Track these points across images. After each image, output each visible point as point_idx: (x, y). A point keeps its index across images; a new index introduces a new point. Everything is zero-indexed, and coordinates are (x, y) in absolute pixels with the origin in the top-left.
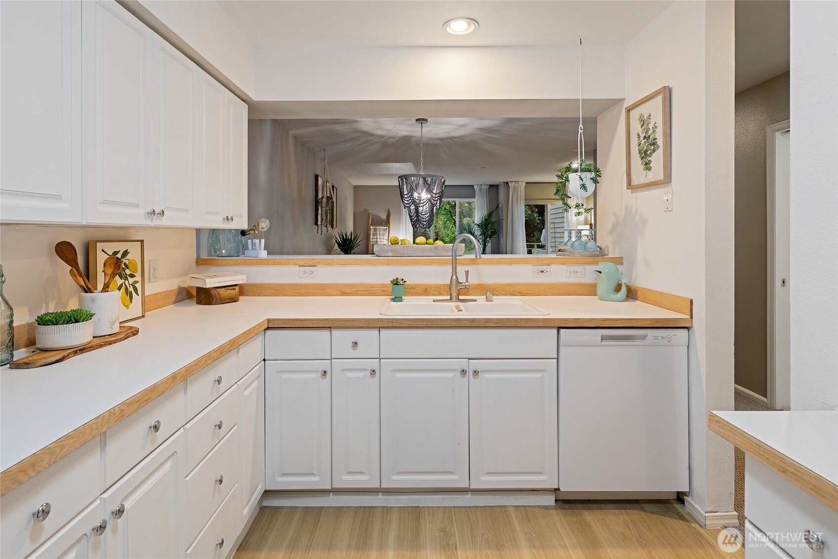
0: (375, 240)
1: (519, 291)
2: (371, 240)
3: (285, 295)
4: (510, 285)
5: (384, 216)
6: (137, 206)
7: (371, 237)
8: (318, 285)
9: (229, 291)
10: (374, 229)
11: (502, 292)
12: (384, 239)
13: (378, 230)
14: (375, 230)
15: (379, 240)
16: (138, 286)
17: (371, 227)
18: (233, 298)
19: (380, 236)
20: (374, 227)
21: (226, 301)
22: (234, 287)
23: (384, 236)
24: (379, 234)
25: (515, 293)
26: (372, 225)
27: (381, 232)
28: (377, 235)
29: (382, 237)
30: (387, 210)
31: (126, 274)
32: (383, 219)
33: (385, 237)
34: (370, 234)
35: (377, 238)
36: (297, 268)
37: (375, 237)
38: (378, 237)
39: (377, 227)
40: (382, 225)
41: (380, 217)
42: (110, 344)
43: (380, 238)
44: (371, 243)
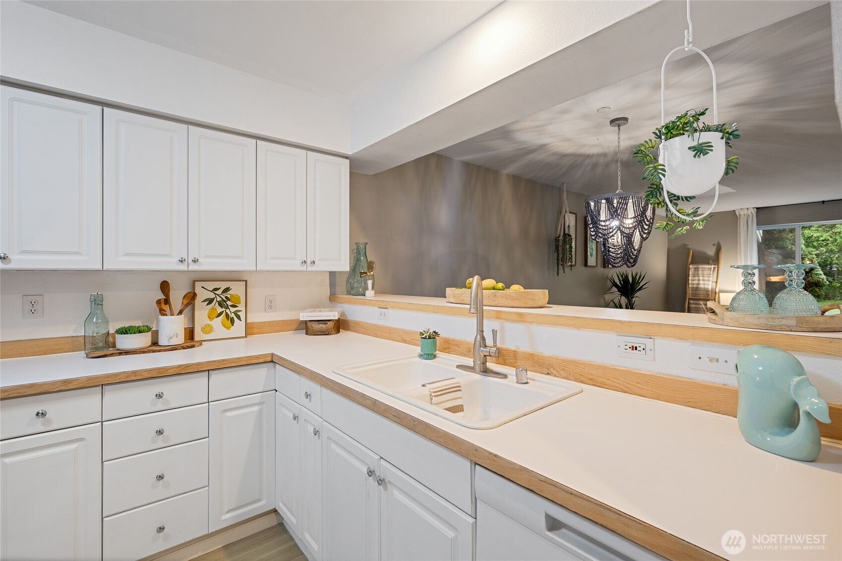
0: (696, 282)
1: (590, 377)
2: (690, 282)
3: (369, 335)
4: (575, 363)
5: (711, 252)
6: (169, 256)
7: (690, 278)
8: (387, 327)
9: (321, 325)
10: (695, 268)
11: (562, 372)
12: (709, 280)
13: (700, 269)
14: (697, 269)
15: (701, 282)
16: (242, 314)
17: (691, 266)
18: (325, 332)
19: (703, 277)
20: (694, 266)
21: (318, 333)
22: (326, 322)
23: (709, 277)
24: (703, 274)
25: (582, 379)
26: (692, 263)
27: (705, 272)
28: (699, 276)
29: (706, 278)
30: (716, 243)
31: (227, 305)
32: (712, 256)
33: (711, 279)
34: (689, 274)
35: (699, 280)
36: (377, 309)
37: (697, 278)
38: (701, 278)
39: (700, 266)
40: (708, 263)
41: (706, 254)
42: (153, 352)
43: (703, 280)
44: (690, 286)
